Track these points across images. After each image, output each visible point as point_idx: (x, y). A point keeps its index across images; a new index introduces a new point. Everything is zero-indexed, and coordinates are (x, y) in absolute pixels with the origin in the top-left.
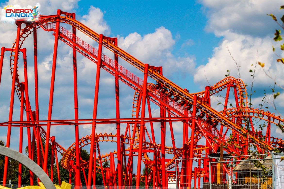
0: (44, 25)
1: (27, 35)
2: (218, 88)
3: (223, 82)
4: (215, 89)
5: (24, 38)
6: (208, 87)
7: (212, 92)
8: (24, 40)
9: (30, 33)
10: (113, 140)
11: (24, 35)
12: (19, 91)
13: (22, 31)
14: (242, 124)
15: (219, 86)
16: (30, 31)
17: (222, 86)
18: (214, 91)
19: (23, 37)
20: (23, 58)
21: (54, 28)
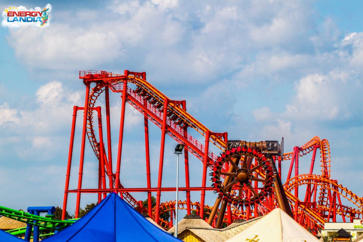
0: (113, 85)
1: (99, 94)
2: (308, 148)
3: (312, 142)
4: (305, 150)
5: (96, 97)
6: (297, 147)
7: (303, 152)
8: (96, 99)
9: (102, 92)
10: (183, 208)
11: (96, 94)
12: (97, 152)
13: (93, 90)
14: (325, 190)
15: (309, 146)
16: (101, 90)
17: (312, 146)
18: (305, 152)
19: (94, 96)
20: (98, 117)
21: (122, 90)
